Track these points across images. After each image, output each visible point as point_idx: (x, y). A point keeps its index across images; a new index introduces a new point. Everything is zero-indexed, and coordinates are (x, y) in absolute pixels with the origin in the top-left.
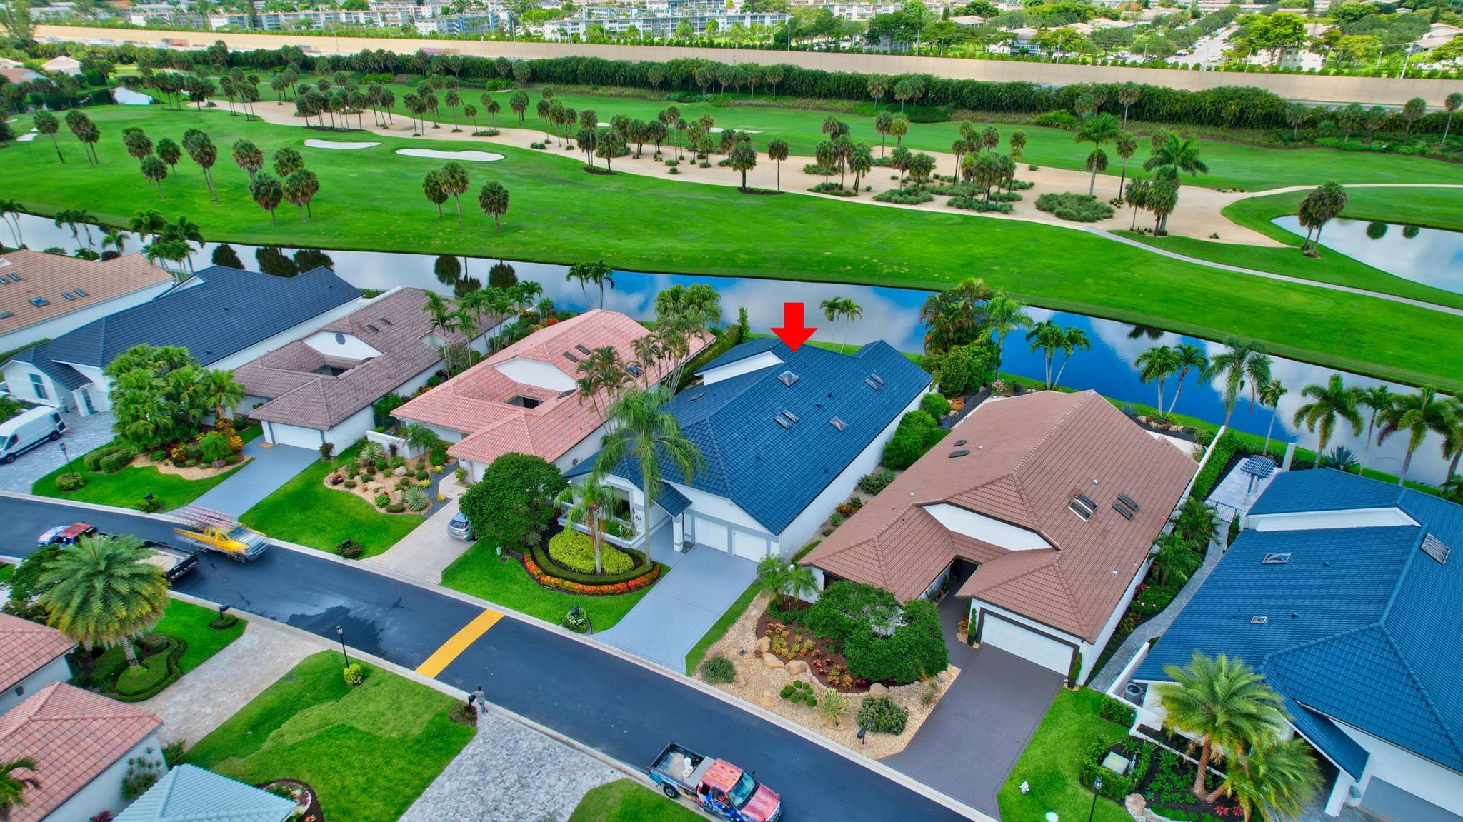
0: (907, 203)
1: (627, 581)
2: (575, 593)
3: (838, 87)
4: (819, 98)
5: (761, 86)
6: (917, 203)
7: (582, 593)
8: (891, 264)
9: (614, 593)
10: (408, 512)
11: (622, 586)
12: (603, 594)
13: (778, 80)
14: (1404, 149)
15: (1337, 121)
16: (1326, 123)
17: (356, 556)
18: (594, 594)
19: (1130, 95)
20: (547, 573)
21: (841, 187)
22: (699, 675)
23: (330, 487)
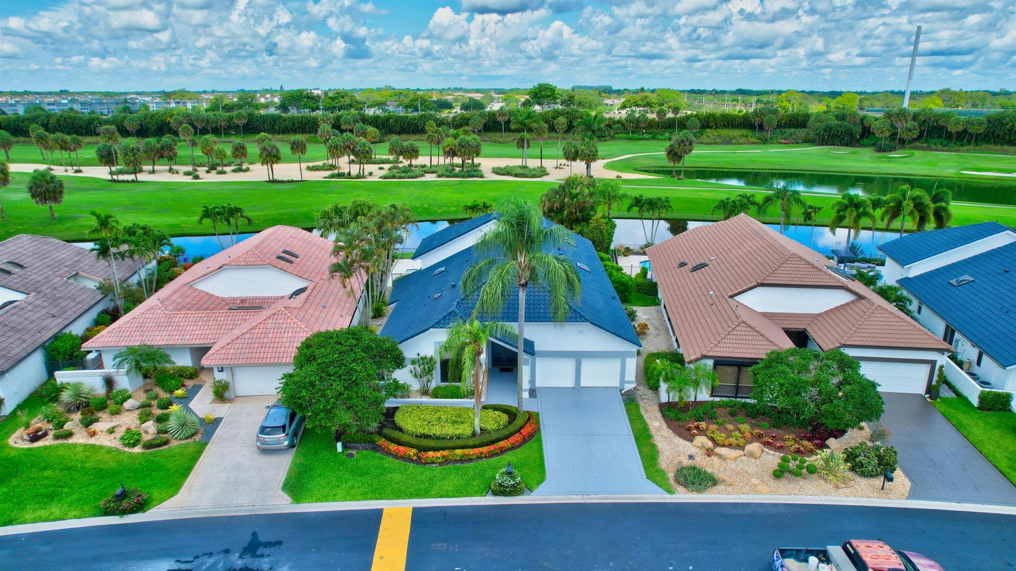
1: (519, 431)
2: (470, 460)
3: (294, 124)
4: (279, 133)
5: (229, 128)
6: (416, 177)
7: (479, 458)
8: (440, 207)
9: (513, 448)
10: (174, 443)
11: (517, 437)
12: (502, 451)
13: (244, 121)
14: (660, 137)
15: (623, 125)
16: (617, 125)
18: (492, 455)
19: (504, 115)
20: (426, 449)
21: (349, 174)
22: (680, 489)
23: (27, 445)
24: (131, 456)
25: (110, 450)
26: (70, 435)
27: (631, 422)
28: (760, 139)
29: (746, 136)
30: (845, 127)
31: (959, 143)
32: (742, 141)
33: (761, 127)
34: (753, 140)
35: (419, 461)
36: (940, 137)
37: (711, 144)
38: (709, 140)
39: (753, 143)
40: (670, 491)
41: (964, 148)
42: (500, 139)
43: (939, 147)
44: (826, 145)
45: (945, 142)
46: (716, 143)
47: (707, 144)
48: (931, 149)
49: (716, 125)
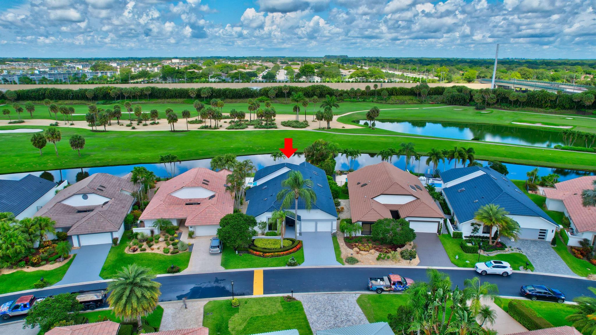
0: (240, 129)
1: (296, 246)
2: (280, 256)
3: (176, 94)
4: (168, 98)
5: (141, 95)
6: (244, 128)
7: (283, 255)
8: (258, 147)
9: (294, 252)
10: (180, 252)
11: (295, 249)
12: (290, 253)
13: (150, 92)
14: (367, 100)
15: (348, 94)
16: (345, 94)
17: (178, 271)
18: (287, 254)
20: (266, 253)
21: (210, 126)
22: (347, 264)
23: (132, 253)
24: (168, 256)
25: (160, 255)
26: (145, 250)
27: (334, 243)
28: (419, 101)
29: (412, 100)
30: (462, 96)
31: (515, 106)
32: (410, 102)
33: (420, 94)
34: (415, 102)
35: (264, 256)
36: (506, 102)
37: (394, 104)
38: (392, 102)
39: (415, 103)
40: (343, 264)
41: (517, 109)
42: (285, 102)
43: (506, 108)
44: (452, 105)
45: (508, 106)
46: (396, 104)
47: (392, 104)
48: (502, 109)
49: (397, 93)
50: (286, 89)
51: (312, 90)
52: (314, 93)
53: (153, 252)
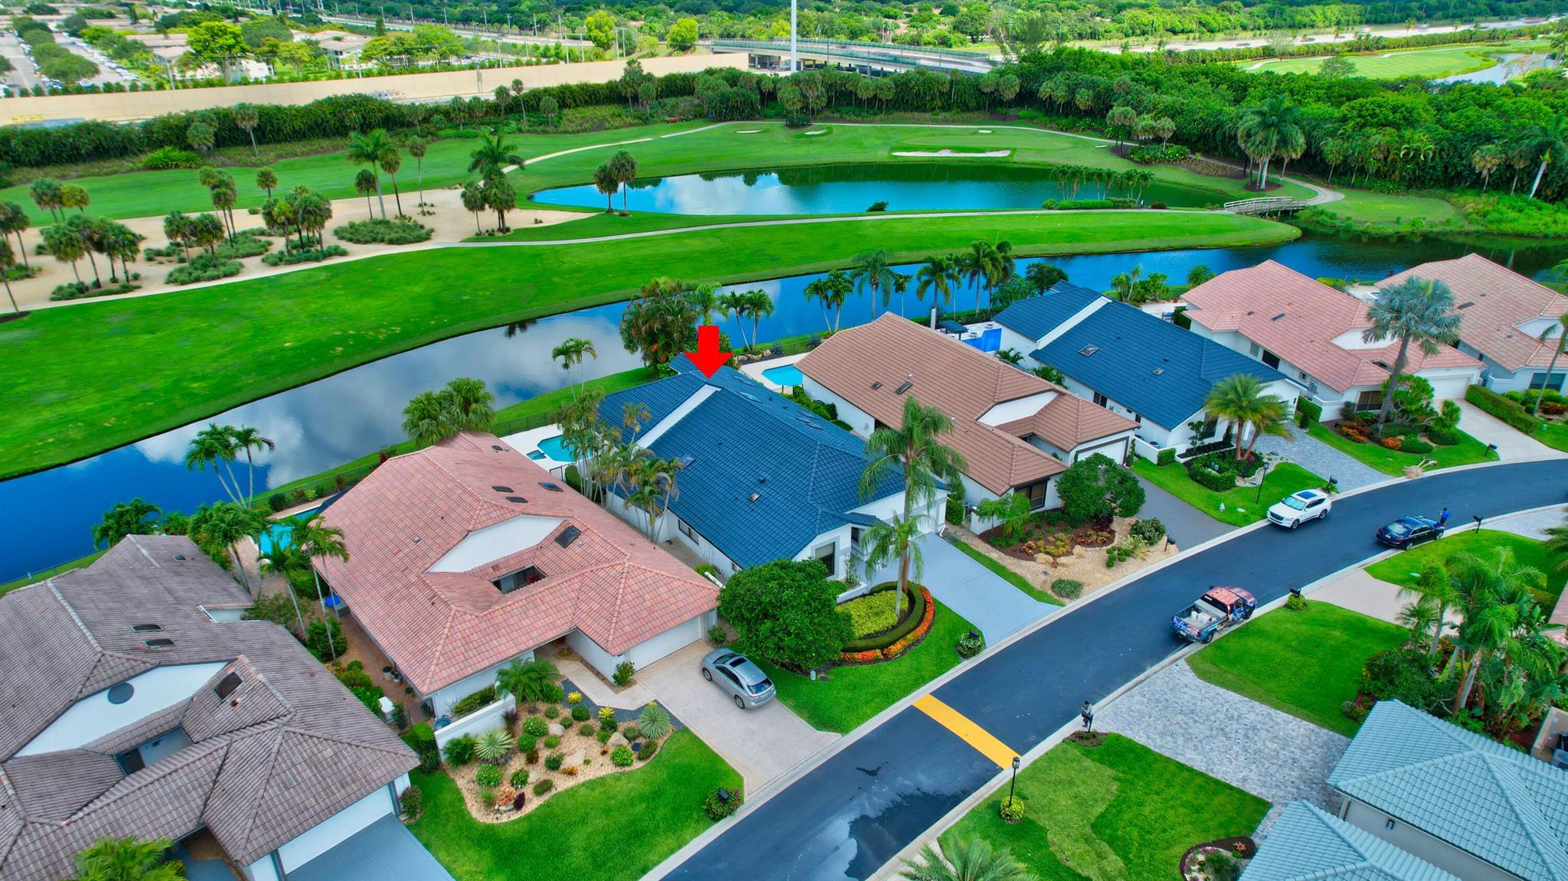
2: (919, 640)
7: (926, 635)
10: (661, 743)
15: (448, 114)
16: (436, 116)
18: (928, 628)
20: (887, 645)
21: (97, 284)
24: (642, 773)
25: (617, 778)
26: (548, 784)
27: (978, 561)
28: (639, 118)
29: (620, 115)
30: (743, 95)
31: (871, 111)
32: (617, 124)
33: (635, 99)
34: (629, 120)
35: (887, 658)
36: (849, 104)
37: (578, 132)
38: (573, 127)
39: (631, 125)
40: (1063, 605)
41: (878, 117)
43: (853, 117)
44: (725, 121)
45: (857, 112)
46: (585, 131)
47: (573, 132)
48: (845, 121)
49: (575, 101)
50: (252, 118)
51: (334, 114)
52: (342, 120)
53: (581, 779)
